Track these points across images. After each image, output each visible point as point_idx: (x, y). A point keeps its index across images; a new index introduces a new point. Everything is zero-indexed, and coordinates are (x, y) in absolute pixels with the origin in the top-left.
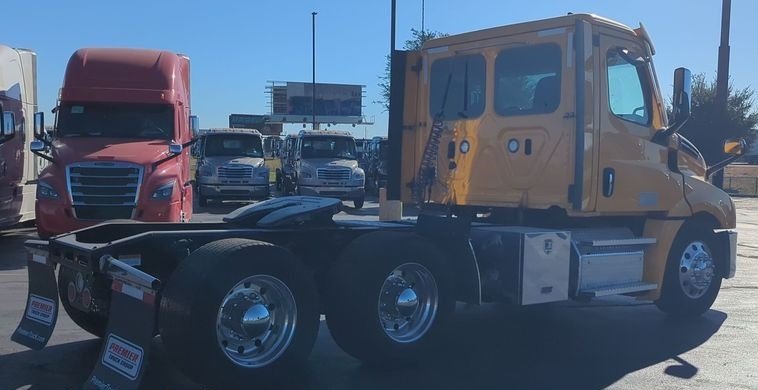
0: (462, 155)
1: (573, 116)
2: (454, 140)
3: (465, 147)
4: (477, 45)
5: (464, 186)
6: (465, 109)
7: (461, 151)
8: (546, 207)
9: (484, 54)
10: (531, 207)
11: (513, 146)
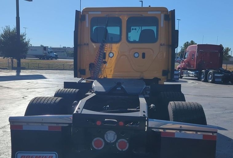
0: (110, 58)
1: (164, 45)
2: (105, 52)
3: (111, 55)
4: (117, 13)
5: (111, 71)
6: (106, 39)
7: (109, 56)
8: (152, 78)
9: (120, 17)
10: (145, 78)
11: (136, 55)
